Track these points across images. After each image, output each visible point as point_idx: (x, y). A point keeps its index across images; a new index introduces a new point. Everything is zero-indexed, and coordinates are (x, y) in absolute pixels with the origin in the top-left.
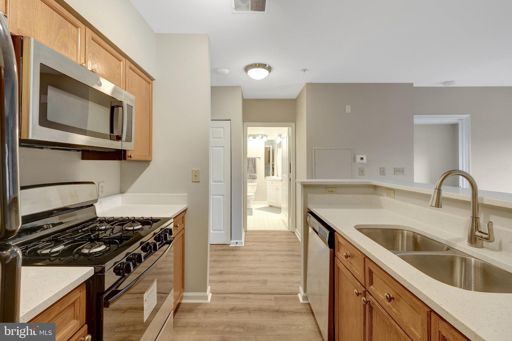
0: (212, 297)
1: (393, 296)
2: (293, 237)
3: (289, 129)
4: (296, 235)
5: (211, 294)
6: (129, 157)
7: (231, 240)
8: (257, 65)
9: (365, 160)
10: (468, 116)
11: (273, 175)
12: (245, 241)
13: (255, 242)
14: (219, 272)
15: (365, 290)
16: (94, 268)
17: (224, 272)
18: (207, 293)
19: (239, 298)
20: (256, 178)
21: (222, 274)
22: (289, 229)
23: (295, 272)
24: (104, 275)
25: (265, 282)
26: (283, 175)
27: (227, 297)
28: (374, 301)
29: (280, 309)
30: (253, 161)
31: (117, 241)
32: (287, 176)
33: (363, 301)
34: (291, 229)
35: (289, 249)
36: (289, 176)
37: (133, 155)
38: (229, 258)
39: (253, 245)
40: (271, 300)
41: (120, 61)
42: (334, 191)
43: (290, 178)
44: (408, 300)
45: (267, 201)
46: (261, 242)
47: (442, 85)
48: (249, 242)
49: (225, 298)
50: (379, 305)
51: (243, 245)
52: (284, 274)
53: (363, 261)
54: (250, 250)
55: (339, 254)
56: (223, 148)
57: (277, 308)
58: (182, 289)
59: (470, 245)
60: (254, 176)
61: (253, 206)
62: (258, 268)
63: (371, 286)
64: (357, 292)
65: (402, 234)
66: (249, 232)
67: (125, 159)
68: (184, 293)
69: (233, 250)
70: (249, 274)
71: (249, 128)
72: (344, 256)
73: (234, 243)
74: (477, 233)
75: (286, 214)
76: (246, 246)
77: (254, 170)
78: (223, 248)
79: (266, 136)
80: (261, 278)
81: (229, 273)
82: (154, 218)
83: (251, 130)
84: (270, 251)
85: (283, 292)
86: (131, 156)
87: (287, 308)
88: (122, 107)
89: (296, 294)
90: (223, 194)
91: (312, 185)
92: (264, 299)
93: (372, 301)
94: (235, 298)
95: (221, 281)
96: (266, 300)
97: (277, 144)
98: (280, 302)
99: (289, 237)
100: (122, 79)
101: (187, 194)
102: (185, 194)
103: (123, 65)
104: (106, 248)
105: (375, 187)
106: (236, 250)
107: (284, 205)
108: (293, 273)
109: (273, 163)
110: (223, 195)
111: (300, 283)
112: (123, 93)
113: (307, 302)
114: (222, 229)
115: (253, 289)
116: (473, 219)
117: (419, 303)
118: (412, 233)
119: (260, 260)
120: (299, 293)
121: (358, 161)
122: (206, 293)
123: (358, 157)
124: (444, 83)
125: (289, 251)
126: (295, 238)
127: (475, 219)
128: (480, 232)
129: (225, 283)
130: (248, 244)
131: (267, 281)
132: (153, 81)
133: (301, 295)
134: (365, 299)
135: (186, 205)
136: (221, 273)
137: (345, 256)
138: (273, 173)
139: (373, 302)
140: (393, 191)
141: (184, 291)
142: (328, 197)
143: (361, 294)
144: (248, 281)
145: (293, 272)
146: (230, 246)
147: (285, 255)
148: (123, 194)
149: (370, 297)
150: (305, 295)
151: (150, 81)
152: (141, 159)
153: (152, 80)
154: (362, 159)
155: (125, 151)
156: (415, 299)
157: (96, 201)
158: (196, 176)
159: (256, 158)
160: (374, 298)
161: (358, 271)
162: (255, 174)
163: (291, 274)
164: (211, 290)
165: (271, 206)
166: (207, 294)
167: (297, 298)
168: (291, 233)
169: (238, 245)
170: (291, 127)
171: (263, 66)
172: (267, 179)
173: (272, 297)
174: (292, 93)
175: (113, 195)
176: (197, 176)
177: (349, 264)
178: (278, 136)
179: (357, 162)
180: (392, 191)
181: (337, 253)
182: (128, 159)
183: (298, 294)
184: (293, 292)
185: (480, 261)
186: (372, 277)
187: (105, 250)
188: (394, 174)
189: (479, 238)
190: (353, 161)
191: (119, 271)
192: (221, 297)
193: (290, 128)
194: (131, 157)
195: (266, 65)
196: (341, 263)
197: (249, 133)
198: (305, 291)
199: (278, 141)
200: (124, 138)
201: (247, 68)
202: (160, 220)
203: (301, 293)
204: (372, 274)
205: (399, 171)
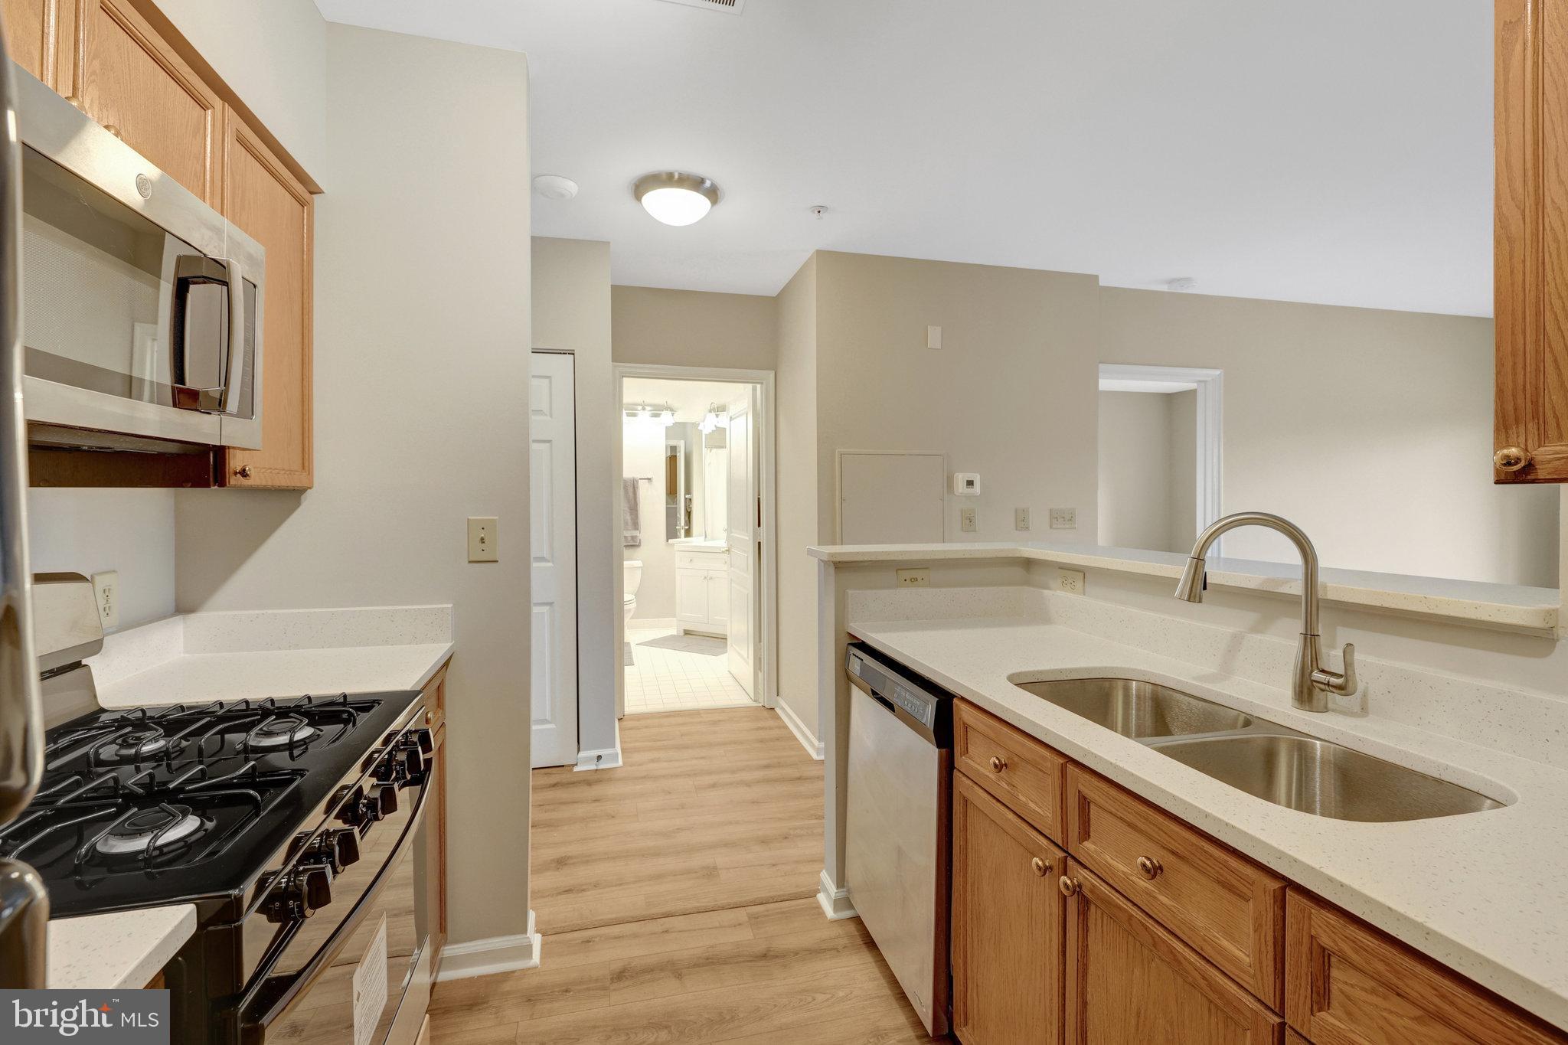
0: (543, 945)
1: (1161, 863)
2: (771, 723)
3: (754, 390)
4: (778, 718)
5: (540, 935)
6: (238, 475)
7: (579, 750)
8: (676, 176)
9: (977, 488)
10: (1218, 372)
11: (688, 533)
12: (623, 750)
13: (659, 749)
14: (553, 860)
15: (1066, 855)
16: (196, 904)
17: (570, 857)
18: (528, 935)
19: (635, 936)
20: (639, 546)
21: (566, 864)
22: (755, 701)
23: (796, 829)
24: (239, 929)
25: (710, 873)
26: (732, 534)
27: (596, 940)
28: (1097, 882)
29: (772, 949)
30: (631, 489)
31: (252, 792)
32: (747, 538)
33: (1062, 886)
34: (761, 700)
35: (764, 762)
36: (755, 535)
37: (252, 469)
38: (580, 810)
39: (652, 761)
40: (740, 924)
41: (204, 108)
42: (919, 579)
43: (759, 543)
44: (1214, 866)
45: (674, 616)
46: (678, 748)
47: (1164, 288)
48: (637, 750)
49: (588, 942)
50: (1113, 892)
51: (620, 763)
52: (764, 841)
53: (1058, 774)
54: (644, 777)
55: (969, 761)
56: (548, 444)
57: (761, 947)
58: (441, 935)
59: (1296, 704)
60: (634, 538)
61: (635, 634)
62: (680, 830)
63: (1086, 843)
64: (1040, 863)
65: (1127, 690)
66: (631, 720)
67: (221, 480)
68: (446, 948)
69: (589, 783)
70: (657, 853)
71: (627, 382)
72: (992, 767)
73: (588, 760)
74: (1317, 675)
75: (746, 656)
76: (631, 766)
77: (632, 519)
78: (553, 779)
79: (672, 410)
80: (698, 861)
81: (587, 860)
82: (351, 695)
83: (635, 390)
84: (710, 773)
85: (772, 894)
86: (244, 470)
87: (791, 942)
88: (225, 283)
89: (812, 894)
90: (550, 601)
91: (862, 562)
92: (718, 925)
93: (1088, 884)
94: (623, 937)
95: (567, 889)
96: (724, 927)
97: (706, 435)
98: (767, 928)
99: (760, 725)
100: (208, 177)
101: (450, 606)
102: (447, 603)
103: (213, 125)
104: (202, 824)
105: (1028, 564)
106: (599, 781)
107: (739, 626)
108: (792, 832)
109: (687, 496)
110: (551, 604)
111: (821, 860)
112: (224, 231)
113: (848, 914)
114: (548, 717)
115: (678, 900)
116: (1306, 639)
117: (1248, 871)
118: (1150, 686)
119: (683, 807)
120: (818, 891)
121: (960, 491)
122: (524, 936)
123: (960, 479)
124: (1171, 282)
125: (767, 767)
126: (779, 727)
127: (1310, 638)
128: (1323, 671)
129: (580, 895)
130: (637, 757)
131: (715, 868)
132: (314, 196)
133: (829, 895)
134: (1069, 882)
135: (451, 644)
136: (561, 862)
137: (996, 766)
138: (687, 527)
139: (1093, 885)
140: (1082, 574)
141: (445, 942)
142: (907, 596)
143: (1051, 868)
144: (659, 877)
145: (791, 829)
146: (576, 769)
147: (758, 782)
148: (193, 618)
149: (1081, 874)
150: (842, 893)
151: (306, 195)
152: (277, 483)
153: (312, 193)
154: (970, 483)
155: (220, 451)
156: (1234, 863)
157: (95, 647)
158: (482, 540)
159: (637, 482)
160: (1095, 874)
161: (1036, 804)
162: (635, 533)
163: (786, 838)
164: (537, 923)
165: (687, 633)
166: (528, 938)
167: (817, 908)
168: (765, 713)
169: (602, 766)
170: (762, 383)
171: (696, 183)
172: (676, 547)
173: (742, 915)
174: (768, 280)
175: (151, 622)
176: (486, 540)
177: (1006, 786)
178: (710, 412)
179: (957, 494)
180: (1078, 573)
181: (960, 761)
182: (234, 480)
183: (819, 895)
184: (802, 892)
185: (1332, 745)
186: (1089, 815)
187: (202, 833)
188: (1051, 527)
189: (1323, 687)
190: (945, 491)
191: (284, 904)
192: (577, 942)
193: (759, 386)
194: (244, 473)
195: (702, 181)
196: (976, 788)
197: (627, 398)
198: (841, 881)
199: (708, 425)
200: (233, 404)
201: (643, 185)
202: (378, 702)
203: (826, 891)
204: (1089, 808)
205: (1061, 518)
